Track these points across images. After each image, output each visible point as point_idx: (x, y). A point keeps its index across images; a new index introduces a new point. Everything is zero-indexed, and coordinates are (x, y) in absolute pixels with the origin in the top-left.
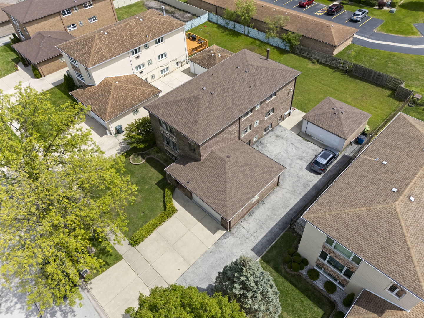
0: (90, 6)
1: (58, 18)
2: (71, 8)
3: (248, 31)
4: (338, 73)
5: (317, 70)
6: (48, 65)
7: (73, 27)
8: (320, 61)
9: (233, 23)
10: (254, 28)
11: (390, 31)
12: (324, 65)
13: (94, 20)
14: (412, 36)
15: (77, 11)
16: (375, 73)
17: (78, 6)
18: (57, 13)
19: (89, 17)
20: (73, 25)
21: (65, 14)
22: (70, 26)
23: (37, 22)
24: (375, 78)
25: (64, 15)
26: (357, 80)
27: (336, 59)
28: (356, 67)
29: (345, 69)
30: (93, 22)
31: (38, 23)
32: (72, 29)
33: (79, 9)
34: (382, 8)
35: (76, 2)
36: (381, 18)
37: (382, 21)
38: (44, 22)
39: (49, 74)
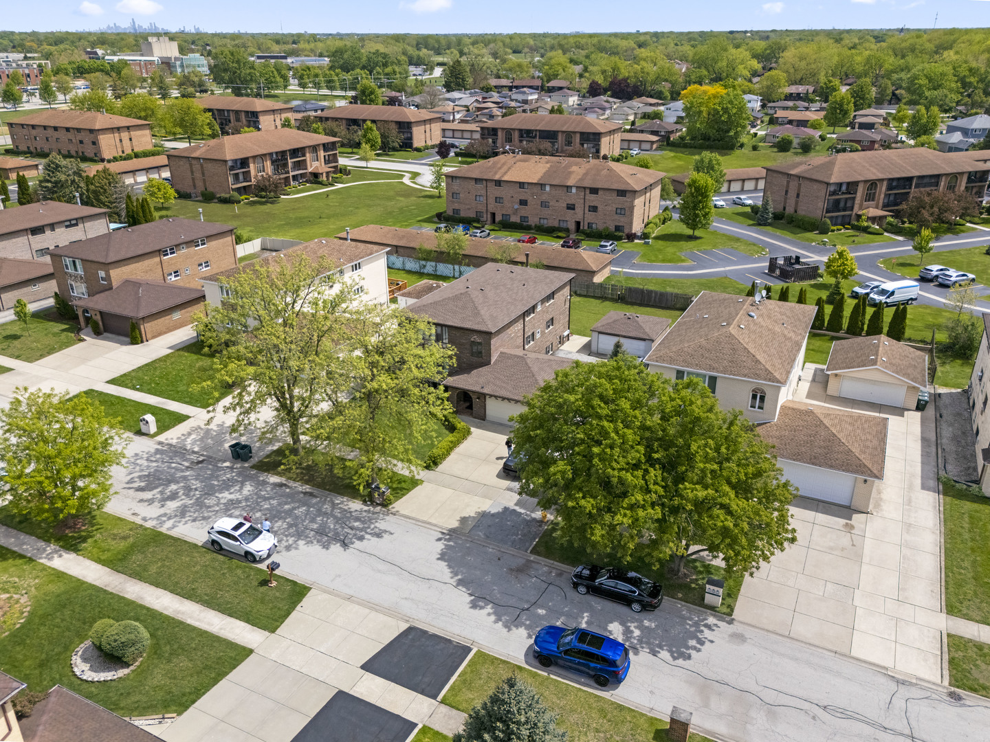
0: (202, 244)
1: (157, 259)
2: (176, 246)
3: (460, 272)
4: (607, 303)
5: (579, 302)
6: (156, 322)
7: (175, 276)
8: (578, 293)
9: (433, 264)
10: (469, 265)
11: (654, 261)
12: (585, 296)
13: (206, 267)
14: (684, 264)
15: (184, 251)
16: (656, 293)
17: (186, 243)
18: (156, 251)
19: (200, 262)
20: (175, 272)
21: (167, 254)
22: (171, 274)
23: (125, 262)
24: (657, 300)
25: (165, 255)
26: (635, 307)
27: (601, 286)
28: (630, 290)
29: (615, 297)
30: (205, 269)
31: (127, 265)
32: (173, 279)
33: (187, 248)
34: (633, 241)
35: (183, 238)
36: (635, 250)
37: (638, 253)
38: (137, 264)
39: (154, 337)
